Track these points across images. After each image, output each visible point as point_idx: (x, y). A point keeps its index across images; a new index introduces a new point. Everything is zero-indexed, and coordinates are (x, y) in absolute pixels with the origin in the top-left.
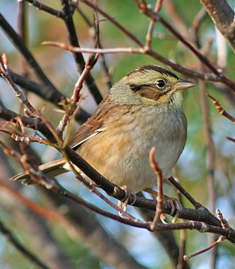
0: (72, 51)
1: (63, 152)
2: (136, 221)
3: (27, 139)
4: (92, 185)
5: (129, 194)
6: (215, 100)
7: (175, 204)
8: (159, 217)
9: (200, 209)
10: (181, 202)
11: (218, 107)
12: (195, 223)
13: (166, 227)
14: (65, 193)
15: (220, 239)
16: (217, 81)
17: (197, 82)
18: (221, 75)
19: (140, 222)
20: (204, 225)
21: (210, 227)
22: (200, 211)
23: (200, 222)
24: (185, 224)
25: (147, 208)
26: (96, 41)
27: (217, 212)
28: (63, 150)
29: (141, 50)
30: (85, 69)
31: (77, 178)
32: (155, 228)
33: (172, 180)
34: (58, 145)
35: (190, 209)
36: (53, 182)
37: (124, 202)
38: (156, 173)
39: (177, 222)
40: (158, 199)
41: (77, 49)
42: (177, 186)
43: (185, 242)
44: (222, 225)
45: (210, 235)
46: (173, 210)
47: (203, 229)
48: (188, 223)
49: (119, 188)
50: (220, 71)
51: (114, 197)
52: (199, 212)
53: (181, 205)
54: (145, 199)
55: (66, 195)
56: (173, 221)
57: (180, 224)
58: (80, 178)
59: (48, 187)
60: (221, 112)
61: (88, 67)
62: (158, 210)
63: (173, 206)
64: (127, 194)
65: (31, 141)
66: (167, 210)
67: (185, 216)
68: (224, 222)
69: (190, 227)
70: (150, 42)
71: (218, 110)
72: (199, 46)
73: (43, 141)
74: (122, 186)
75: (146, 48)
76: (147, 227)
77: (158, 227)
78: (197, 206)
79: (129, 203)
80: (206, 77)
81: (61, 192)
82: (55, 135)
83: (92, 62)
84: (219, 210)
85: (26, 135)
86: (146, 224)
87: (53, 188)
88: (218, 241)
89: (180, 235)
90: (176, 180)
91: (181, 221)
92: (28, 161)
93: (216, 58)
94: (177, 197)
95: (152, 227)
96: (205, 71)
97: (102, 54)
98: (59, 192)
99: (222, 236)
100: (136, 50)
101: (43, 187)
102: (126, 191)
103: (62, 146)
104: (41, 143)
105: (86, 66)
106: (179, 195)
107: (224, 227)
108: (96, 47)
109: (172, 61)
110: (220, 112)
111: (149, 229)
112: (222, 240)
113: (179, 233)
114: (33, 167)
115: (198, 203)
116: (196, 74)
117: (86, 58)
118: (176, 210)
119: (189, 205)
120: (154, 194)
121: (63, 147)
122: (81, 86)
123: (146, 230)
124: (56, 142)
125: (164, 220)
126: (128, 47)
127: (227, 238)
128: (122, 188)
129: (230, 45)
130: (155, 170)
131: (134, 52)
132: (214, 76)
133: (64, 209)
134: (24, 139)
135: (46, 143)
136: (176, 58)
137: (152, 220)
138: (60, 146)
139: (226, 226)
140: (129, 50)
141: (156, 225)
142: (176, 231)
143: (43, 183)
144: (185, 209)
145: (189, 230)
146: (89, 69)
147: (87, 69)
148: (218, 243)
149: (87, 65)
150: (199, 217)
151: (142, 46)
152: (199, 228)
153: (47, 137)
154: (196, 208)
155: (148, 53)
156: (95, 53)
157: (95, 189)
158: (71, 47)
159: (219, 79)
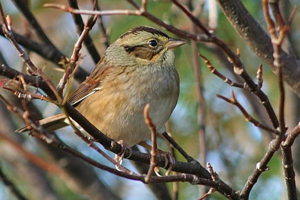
0: (72, 13)
1: (63, 108)
2: (131, 173)
3: (30, 96)
4: (90, 139)
5: (126, 149)
6: (206, 59)
7: (168, 158)
8: (153, 170)
9: (192, 162)
10: (174, 156)
11: (209, 66)
12: (186, 176)
13: (159, 180)
14: (64, 147)
15: (210, 191)
16: (209, 41)
17: (189, 42)
18: (212, 36)
19: (135, 175)
20: (195, 177)
21: (201, 180)
22: (192, 164)
23: (192, 175)
24: (178, 176)
25: (141, 162)
26: (95, 3)
27: (208, 166)
28: (62, 106)
29: (137, 12)
30: (84, 30)
31: (76, 133)
32: (149, 180)
33: (165, 135)
34: (58, 102)
35: (182, 163)
36: (53, 137)
37: (120, 155)
38: (151, 128)
39: (170, 175)
40: (152, 153)
41: (76, 11)
42: (171, 140)
43: (177, 194)
44: (213, 177)
45: (201, 188)
46: (167, 163)
47: (194, 181)
48: (180, 176)
49: (116, 143)
50: (211, 32)
51: (111, 151)
52: (191, 166)
53: (174, 159)
54: (140, 153)
55: (66, 150)
56: (167, 174)
57: (173, 176)
58: (78, 133)
59: (49, 141)
60: (213, 71)
61: (87, 28)
62: (152, 163)
63: (167, 159)
64: (123, 148)
65: (33, 98)
66: (160, 163)
67: (178, 168)
68: (215, 175)
69: (183, 180)
70: (145, 5)
71: (210, 69)
72: (191, 8)
73: (44, 98)
74: (119, 140)
75: (142, 10)
76: (141, 179)
77: (152, 179)
78: (190, 159)
79: (125, 157)
80: (198, 38)
81: (61, 147)
82: (55, 93)
83: (91, 23)
84: (209, 164)
85: (28, 93)
86: (140, 177)
87: (53, 143)
88: (208, 193)
89: (173, 187)
90: (169, 134)
91: (174, 174)
92: (29, 117)
93: (207, 20)
94: (170, 152)
95: (146, 179)
96: (197, 32)
97: (100, 16)
98: (59, 146)
99: (212, 188)
100: (132, 12)
101: (44, 142)
102: (122, 146)
103: (62, 103)
104: (42, 100)
105: (85, 27)
106: (172, 149)
107: (214, 180)
108: (94, 9)
109: (166, 22)
110: (211, 71)
111: (143, 181)
112: (212, 192)
113: (172, 185)
114: (34, 122)
115: (190, 157)
116: (188, 35)
117: (85, 20)
118: (169, 163)
119: (182, 159)
120: (148, 148)
121: (63, 104)
122: (80, 47)
123: (140, 182)
124: (56, 99)
125: (158, 173)
126: (125, 9)
127: (217, 190)
128: (119, 143)
129: (220, 7)
130: (149, 126)
131: (130, 14)
132: (206, 36)
133: (63, 162)
134: (26, 96)
135: (47, 100)
136: (170, 20)
137: (147, 173)
138: (60, 103)
139: (217, 179)
140: (126, 12)
141: (150, 177)
142: (169, 183)
143: (44, 137)
144: (178, 162)
145: (181, 182)
146: (88, 30)
147: (86, 30)
148: (208, 194)
149: (86, 27)
150: (191, 171)
151: (138, 8)
152: (190, 180)
153: (48, 95)
154: (188, 162)
155: (143, 14)
156: (94, 15)
157: (93, 144)
158: (71, 10)
159: (210, 39)
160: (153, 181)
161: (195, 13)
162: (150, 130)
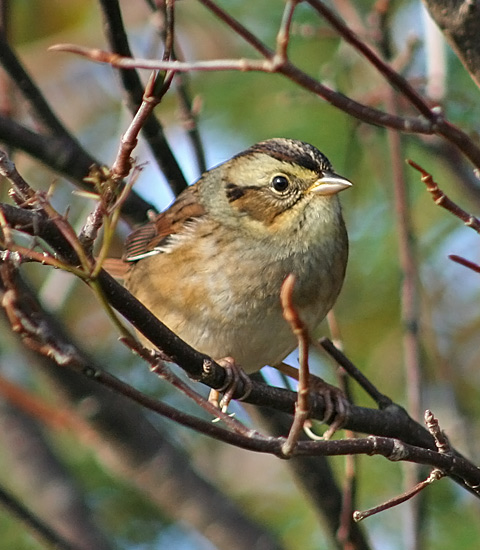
0: (115, 66)
1: (93, 285)
2: (250, 435)
3: (16, 256)
4: (156, 356)
5: (236, 379)
6: (425, 174)
7: (334, 401)
8: (301, 428)
9: (388, 409)
10: (349, 397)
11: (432, 190)
12: (378, 440)
13: (315, 450)
14: (97, 374)
15: (432, 475)
16: (431, 132)
17: (382, 134)
18: (439, 120)
19: (260, 438)
20: (397, 444)
21: (411, 450)
22: (389, 413)
23: (391, 440)
24: (357, 442)
25: (274, 407)
26: (168, 42)
27: (427, 418)
28: (93, 280)
29: (267, 65)
30: (144, 104)
31: (124, 340)
32: (291, 451)
33: (328, 347)
34: (82, 268)
35: (367, 411)
36: (71, 349)
37: (224, 392)
38: (297, 331)
39: (334, 439)
40: (297, 386)
41: (126, 62)
42: (340, 358)
43: (354, 482)
44: (438, 444)
45: (409, 467)
46: (330, 411)
47: (396, 454)
48: (364, 441)
49: (214, 363)
50: (436, 110)
51: (202, 382)
52: (386, 417)
53: (347, 403)
54: (269, 387)
55: (99, 379)
57: (347, 442)
58: (130, 342)
59: (61, 359)
60: (439, 201)
61: (151, 99)
62: (299, 412)
63: (330, 405)
64: (230, 378)
65: (24, 260)
66: (316, 412)
67: (357, 424)
68: (442, 438)
69: (369, 450)
70: (285, 47)
71: (432, 196)
73: (51, 261)
75: (278, 60)
76: (273, 449)
77: (300, 448)
78: (383, 402)
79: (234, 396)
80: (407, 124)
81: (89, 372)
82: (77, 247)
83: (160, 88)
84: (430, 414)
85: (13, 248)
86: (272, 443)
87: (71, 363)
88: (428, 480)
89: (344, 465)
90: (337, 345)
91: (347, 435)
92: (17, 305)
93: (424, 80)
94: (337, 384)
95: (286, 448)
97: (177, 72)
98: (85, 371)
99: (437, 470)
100: (254, 63)
101: (50, 362)
102: (229, 372)
103: (92, 271)
104: (45, 264)
105: (145, 98)
106: (345, 380)
107: (441, 451)
108: (166, 58)
109: (327, 84)
110: (435, 199)
111: (279, 453)
112: (437, 477)
113: (343, 461)
114: (27, 316)
115: (385, 397)
116: (384, 118)
117: (147, 80)
118: (335, 413)
119: (365, 402)
121: (94, 274)
122: (133, 142)
123: (271, 456)
124: (78, 262)
125: (311, 429)
126: (237, 57)
127: (448, 473)
128: (222, 364)
129: (456, 52)
130: (293, 325)
131: (250, 69)
132: (424, 121)
134: (8, 255)
135: (55, 264)
136: (337, 80)
137: (286, 436)
138: (87, 272)
139: (447, 448)
140: (240, 63)
141: (294, 445)
142: (336, 458)
143: (51, 351)
144: (357, 408)
145: (364, 457)
146: (153, 105)
147: (149, 103)
148: (428, 484)
149: (148, 96)
150: (386, 428)
151: (268, 55)
152: (387, 451)
153: (59, 252)
154: (381, 408)
155: (280, 70)
156: (166, 71)
157: (163, 366)
158: (113, 58)
159: (435, 127)
160: (301, 452)
161: (395, 65)
162: (295, 336)
